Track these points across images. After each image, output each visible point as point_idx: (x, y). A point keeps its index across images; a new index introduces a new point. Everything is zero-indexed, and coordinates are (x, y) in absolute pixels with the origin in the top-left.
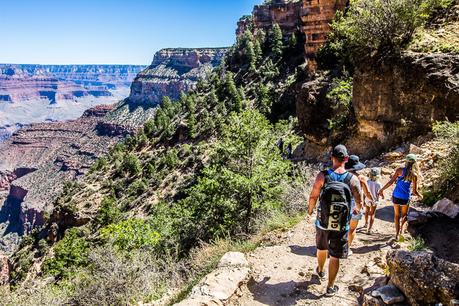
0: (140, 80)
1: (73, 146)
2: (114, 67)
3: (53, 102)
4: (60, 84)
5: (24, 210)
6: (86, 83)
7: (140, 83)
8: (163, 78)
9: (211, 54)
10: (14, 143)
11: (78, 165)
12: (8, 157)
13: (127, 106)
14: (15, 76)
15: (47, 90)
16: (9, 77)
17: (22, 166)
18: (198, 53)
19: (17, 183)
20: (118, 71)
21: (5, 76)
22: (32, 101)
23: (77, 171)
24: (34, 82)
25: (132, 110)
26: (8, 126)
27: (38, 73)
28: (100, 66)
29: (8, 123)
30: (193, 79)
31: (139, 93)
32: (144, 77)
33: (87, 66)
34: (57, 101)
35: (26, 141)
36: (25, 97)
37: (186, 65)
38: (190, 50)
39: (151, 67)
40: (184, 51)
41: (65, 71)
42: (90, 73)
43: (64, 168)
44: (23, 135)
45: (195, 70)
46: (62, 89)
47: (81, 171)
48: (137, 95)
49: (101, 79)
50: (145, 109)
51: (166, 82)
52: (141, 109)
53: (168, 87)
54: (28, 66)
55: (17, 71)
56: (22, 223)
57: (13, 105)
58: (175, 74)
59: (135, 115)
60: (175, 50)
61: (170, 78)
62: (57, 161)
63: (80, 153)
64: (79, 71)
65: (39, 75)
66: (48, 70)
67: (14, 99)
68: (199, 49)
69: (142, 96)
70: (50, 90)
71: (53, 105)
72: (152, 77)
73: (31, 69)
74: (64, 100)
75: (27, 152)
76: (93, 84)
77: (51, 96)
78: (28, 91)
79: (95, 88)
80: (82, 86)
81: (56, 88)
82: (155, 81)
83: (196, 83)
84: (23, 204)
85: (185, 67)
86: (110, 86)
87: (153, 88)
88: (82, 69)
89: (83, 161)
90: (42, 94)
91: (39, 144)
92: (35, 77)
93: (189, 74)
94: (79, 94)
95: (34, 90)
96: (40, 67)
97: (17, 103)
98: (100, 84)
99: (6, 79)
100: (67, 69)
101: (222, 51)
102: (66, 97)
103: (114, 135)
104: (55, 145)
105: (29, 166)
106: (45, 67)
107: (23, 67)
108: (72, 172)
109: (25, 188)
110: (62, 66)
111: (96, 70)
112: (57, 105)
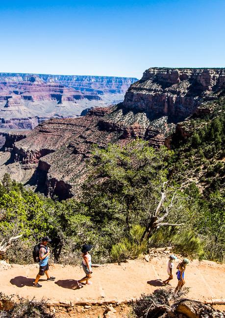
0: (132, 91)
1: (81, 137)
2: (102, 78)
3: (60, 102)
4: (65, 89)
5: (49, 178)
6: (82, 89)
7: (133, 93)
8: (150, 90)
9: (189, 73)
10: (40, 131)
11: (85, 151)
12: (37, 141)
13: (121, 110)
14: (36, 83)
15: (56, 93)
16: (32, 83)
17: (46, 147)
18: (179, 72)
19: (43, 159)
20: (105, 81)
21: (29, 82)
22: (46, 101)
23: (84, 154)
24: (48, 88)
25: (124, 114)
26: (30, 118)
27: (51, 81)
28: (92, 77)
29: (30, 116)
30: (174, 92)
31: (131, 101)
32: (135, 89)
33: (83, 77)
34: (63, 102)
35: (48, 130)
36: (41, 98)
37: (169, 81)
38: (173, 69)
39: (141, 81)
40: (168, 70)
41: (68, 80)
42: (86, 81)
43: (75, 152)
44: (46, 126)
45: (175, 86)
46: (67, 93)
47: (87, 155)
48: (129, 102)
49: (93, 87)
50: (135, 113)
51: (152, 93)
52: (132, 113)
53: (153, 97)
54: (44, 75)
55: (37, 79)
56: (47, 187)
57: (34, 103)
58: (159, 88)
59: (127, 118)
60: (160, 69)
61: (155, 91)
62: (70, 146)
63: (87, 142)
64: (78, 80)
65: (52, 82)
66: (56, 79)
67: (35, 99)
68: (180, 69)
69: (133, 103)
70: (58, 93)
71: (60, 105)
72: (142, 89)
73: (45, 77)
74: (68, 102)
75: (49, 138)
76: (87, 90)
77: (59, 98)
78: (44, 94)
79: (88, 93)
80: (80, 91)
81: (62, 92)
82: (144, 92)
83: (176, 96)
84: (48, 175)
85: (168, 83)
86: (100, 92)
87: (142, 97)
88: (80, 79)
89: (88, 148)
90: (53, 96)
91: (56, 133)
92: (48, 84)
93: (171, 88)
94: (77, 97)
95: (47, 93)
96: (52, 76)
97: (36, 102)
98: (92, 90)
99: (30, 85)
100: (69, 78)
101: (198, 71)
102: (69, 99)
103: (111, 131)
104: (67, 135)
105: (49, 148)
106: (55, 76)
107: (40, 76)
108: (80, 155)
109: (49, 163)
110: (66, 76)
111: (90, 80)
112: (63, 105)
